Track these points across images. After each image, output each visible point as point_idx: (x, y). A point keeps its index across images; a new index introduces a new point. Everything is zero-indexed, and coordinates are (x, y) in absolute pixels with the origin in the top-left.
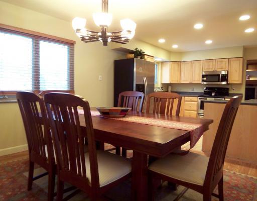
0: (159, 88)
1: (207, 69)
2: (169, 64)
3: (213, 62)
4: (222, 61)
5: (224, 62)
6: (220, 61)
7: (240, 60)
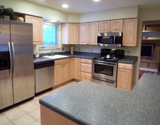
0: (59, 49)
1: (102, 30)
2: (68, 25)
3: (108, 23)
4: (116, 22)
5: (118, 24)
6: (115, 22)
7: (134, 21)
